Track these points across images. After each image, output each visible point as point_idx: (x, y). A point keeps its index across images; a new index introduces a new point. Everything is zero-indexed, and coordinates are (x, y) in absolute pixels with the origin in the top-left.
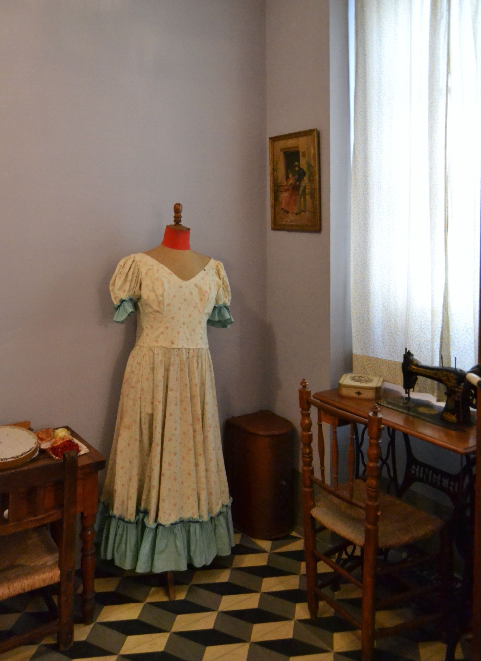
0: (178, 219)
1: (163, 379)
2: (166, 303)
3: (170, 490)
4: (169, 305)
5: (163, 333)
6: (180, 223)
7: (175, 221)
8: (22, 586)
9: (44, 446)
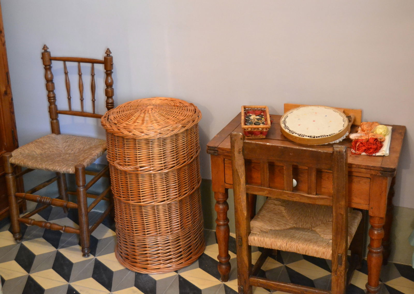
8: (297, 247)
9: (353, 136)
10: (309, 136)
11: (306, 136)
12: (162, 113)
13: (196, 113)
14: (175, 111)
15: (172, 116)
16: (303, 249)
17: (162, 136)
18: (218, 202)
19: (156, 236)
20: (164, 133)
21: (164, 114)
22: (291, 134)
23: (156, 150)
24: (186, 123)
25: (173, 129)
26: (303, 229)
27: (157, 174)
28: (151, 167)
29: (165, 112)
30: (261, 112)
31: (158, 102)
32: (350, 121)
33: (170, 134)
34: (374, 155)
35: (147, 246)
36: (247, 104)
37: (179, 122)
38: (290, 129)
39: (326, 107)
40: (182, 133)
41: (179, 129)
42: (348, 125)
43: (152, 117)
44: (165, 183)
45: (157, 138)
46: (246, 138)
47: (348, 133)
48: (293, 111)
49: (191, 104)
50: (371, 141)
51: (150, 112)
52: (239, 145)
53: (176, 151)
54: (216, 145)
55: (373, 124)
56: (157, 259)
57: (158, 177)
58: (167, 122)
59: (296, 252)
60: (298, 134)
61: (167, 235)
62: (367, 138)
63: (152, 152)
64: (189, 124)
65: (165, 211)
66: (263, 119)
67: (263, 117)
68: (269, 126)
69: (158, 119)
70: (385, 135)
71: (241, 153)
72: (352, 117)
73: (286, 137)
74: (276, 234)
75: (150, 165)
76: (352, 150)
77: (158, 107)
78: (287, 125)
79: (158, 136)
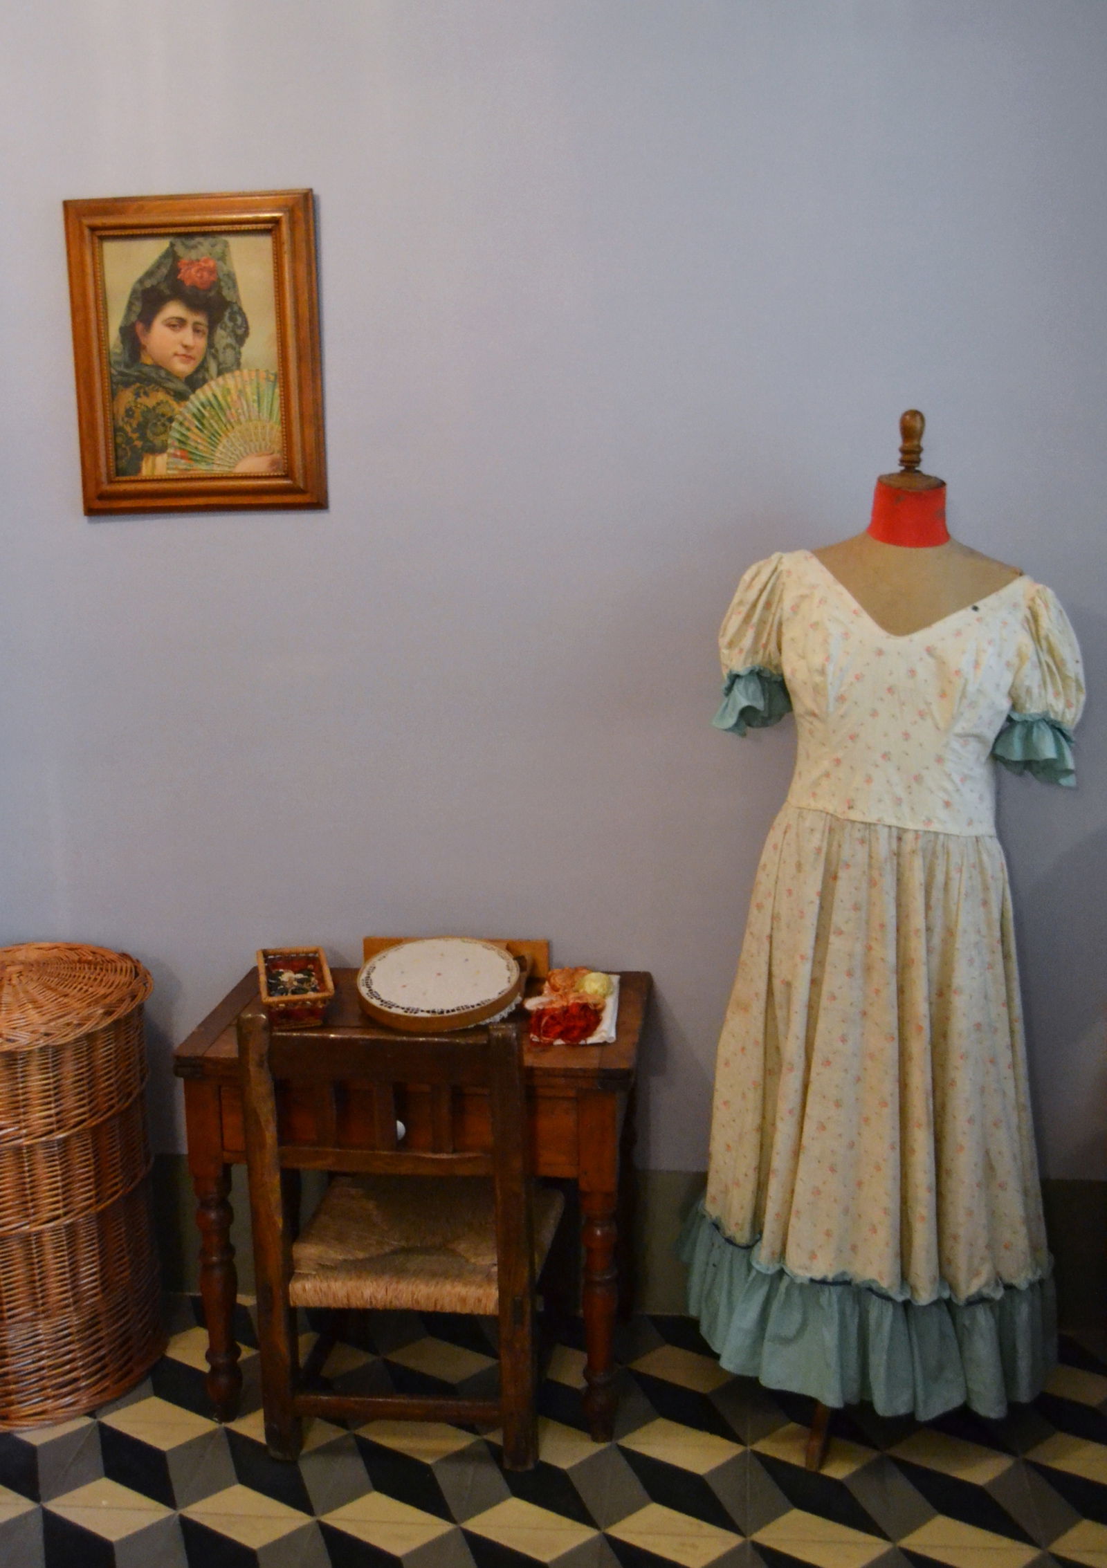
0: (911, 457)
1: (818, 897)
2: (832, 693)
3: (817, 1192)
4: (841, 699)
5: (827, 775)
6: (917, 469)
7: (902, 462)
8: (413, 1294)
9: (532, 1004)
10: (428, 1012)
11: (422, 1011)
12: (49, 982)
13: (140, 976)
14: (82, 975)
15: (75, 988)
16: (428, 1298)
17: (53, 1040)
18: (205, 1205)
19: (33, 1319)
20: (58, 1032)
21: (53, 985)
22: (387, 1009)
23: (36, 1081)
24: (115, 1004)
25: (80, 1022)
26: (426, 1251)
27: (38, 1145)
28: (20, 1129)
29: (57, 979)
30: (307, 963)
31: (34, 955)
32: (522, 968)
33: (72, 1034)
34: (582, 1042)
35: (9, 1352)
36: (270, 945)
37: (96, 1002)
38: (383, 997)
39: (466, 940)
40: (106, 1030)
41: (97, 1020)
42: (519, 979)
43: (22, 995)
44: (58, 1168)
45: (38, 1048)
46: (275, 1028)
47: (521, 996)
48: (387, 954)
49: (125, 956)
50: (575, 1011)
51: (15, 982)
52: (259, 1044)
53: (89, 1079)
54: (199, 1052)
55: (575, 973)
56: (36, 1385)
57: (40, 1154)
58: (65, 1003)
59: (411, 1307)
60: (403, 1008)
61: (63, 1314)
62: (565, 1004)
63: (23, 1088)
64: (124, 1006)
65: (57, 1249)
66: (313, 979)
67: (313, 976)
68: (330, 994)
69: (40, 998)
70: (604, 996)
71: (266, 1064)
72: (527, 958)
73: (373, 1017)
74: (358, 1268)
75: (19, 1122)
76: (532, 1035)
77: (38, 967)
78: (374, 988)
79: (42, 1043)
